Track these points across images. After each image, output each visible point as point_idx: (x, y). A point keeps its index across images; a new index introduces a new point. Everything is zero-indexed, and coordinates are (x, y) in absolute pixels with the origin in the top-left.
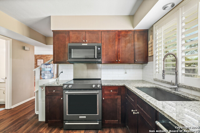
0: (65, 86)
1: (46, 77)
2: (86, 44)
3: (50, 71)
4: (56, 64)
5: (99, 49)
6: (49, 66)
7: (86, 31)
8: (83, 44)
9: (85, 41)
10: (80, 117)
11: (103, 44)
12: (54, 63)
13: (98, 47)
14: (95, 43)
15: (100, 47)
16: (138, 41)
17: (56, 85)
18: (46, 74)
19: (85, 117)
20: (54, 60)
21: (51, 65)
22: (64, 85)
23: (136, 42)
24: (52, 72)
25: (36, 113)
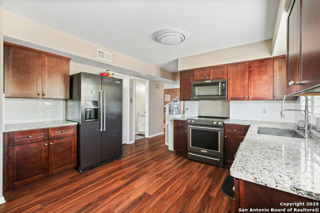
0: (189, 121)
1: (174, 113)
2: (210, 81)
3: (177, 108)
4: (183, 101)
5: (224, 85)
6: (177, 103)
7: (209, 68)
8: (206, 82)
9: (209, 77)
10: (202, 151)
11: (230, 79)
12: (181, 100)
13: (222, 83)
14: (220, 78)
15: (225, 83)
16: (279, 71)
17: (182, 119)
18: (174, 110)
19: (206, 152)
20: (180, 97)
21: (178, 103)
22: (188, 119)
23: (277, 72)
24: (179, 108)
25: (167, 144)
